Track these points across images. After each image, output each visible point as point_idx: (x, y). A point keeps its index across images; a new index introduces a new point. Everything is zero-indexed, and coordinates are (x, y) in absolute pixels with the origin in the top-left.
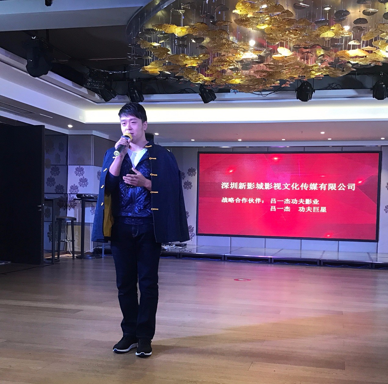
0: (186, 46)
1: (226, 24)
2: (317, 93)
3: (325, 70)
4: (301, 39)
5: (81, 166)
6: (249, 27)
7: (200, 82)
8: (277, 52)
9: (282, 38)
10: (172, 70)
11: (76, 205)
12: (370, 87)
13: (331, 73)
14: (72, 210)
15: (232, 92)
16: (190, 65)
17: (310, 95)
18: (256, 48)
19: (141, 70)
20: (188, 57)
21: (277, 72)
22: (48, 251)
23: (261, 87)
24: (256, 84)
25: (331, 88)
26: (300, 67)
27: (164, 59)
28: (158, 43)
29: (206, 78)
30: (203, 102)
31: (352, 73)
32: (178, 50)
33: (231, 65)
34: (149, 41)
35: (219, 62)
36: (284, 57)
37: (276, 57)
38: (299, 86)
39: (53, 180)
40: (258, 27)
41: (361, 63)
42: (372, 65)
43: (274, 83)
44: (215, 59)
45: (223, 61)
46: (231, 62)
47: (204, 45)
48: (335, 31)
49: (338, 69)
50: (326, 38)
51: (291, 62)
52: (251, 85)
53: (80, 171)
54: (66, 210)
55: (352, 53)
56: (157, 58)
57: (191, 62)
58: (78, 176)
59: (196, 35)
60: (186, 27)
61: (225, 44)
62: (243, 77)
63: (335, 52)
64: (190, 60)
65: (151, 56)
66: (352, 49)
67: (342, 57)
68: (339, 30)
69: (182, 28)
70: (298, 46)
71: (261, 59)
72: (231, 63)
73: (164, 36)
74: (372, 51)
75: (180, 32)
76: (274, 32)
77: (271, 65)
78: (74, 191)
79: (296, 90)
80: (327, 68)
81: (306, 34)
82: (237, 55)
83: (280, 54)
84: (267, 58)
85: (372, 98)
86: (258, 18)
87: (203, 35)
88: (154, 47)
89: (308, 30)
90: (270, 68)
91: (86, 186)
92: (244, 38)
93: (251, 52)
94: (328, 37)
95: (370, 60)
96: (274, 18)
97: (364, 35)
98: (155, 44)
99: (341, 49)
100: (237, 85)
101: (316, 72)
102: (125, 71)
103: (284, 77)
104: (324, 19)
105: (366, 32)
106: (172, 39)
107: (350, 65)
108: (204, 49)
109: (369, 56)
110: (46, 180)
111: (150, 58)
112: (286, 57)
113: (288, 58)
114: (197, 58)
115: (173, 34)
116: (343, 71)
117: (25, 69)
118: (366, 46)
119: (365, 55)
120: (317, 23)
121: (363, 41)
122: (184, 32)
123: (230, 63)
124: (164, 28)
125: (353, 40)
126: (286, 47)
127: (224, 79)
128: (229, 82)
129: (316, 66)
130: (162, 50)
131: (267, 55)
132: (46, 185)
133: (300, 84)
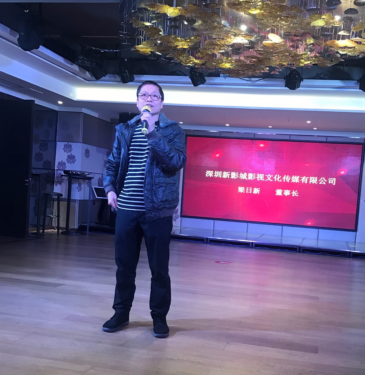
0: (178, 27)
1: (219, 7)
2: (305, 82)
3: (314, 59)
4: (291, 26)
5: (70, 143)
6: (241, 11)
7: (191, 65)
8: (268, 38)
9: (273, 24)
10: (163, 51)
11: (63, 181)
12: (357, 79)
13: (320, 62)
14: (59, 186)
15: (222, 77)
16: (181, 47)
17: (298, 83)
18: (247, 33)
19: (132, 50)
20: (179, 38)
21: (267, 58)
22: (34, 226)
23: (250, 73)
24: (246, 70)
25: (319, 78)
26: (289, 54)
27: (155, 40)
28: (151, 23)
29: (196, 61)
30: (193, 85)
31: (341, 64)
32: (170, 31)
33: (222, 49)
34: (141, 20)
35: (210, 45)
36: (274, 44)
37: (267, 43)
38: (288, 74)
39: (42, 155)
40: (250, 12)
41: (349, 53)
42: (360, 57)
43: (263, 70)
44: (206, 42)
45: (214, 45)
46: (222, 45)
47: (195, 27)
48: (325, 20)
49: (327, 59)
50: (317, 26)
51: (281, 49)
52: (240, 71)
53: (68, 148)
54: (53, 185)
55: (341, 43)
56: (148, 38)
57: (182, 44)
58: (66, 153)
59: (189, 16)
60: (178, 7)
61: (216, 27)
62: (233, 61)
63: (325, 41)
64: (181, 41)
65: (142, 36)
66: (342, 39)
67: (331, 47)
68: (330, 19)
69: (174, 9)
70: (288, 34)
71: (252, 45)
72: (222, 47)
73: (156, 16)
74: (361, 42)
75: (172, 13)
76: (266, 18)
77: (261, 51)
78: (62, 167)
79: (285, 78)
80: (315, 57)
81: (297, 21)
82: (228, 39)
83: (270, 40)
84: (257, 44)
85: (359, 90)
86: (250, 2)
87: (195, 17)
88: (147, 26)
89: (299, 17)
90: (260, 54)
91: (74, 163)
92: (235, 22)
93: (242, 36)
94: (319, 26)
95: (358, 52)
96: (267, 3)
97: (354, 26)
98: (148, 24)
99: (331, 39)
100: (227, 69)
101: (305, 61)
102: (116, 50)
103: (273, 65)
104: (315, 7)
105: (356, 23)
106: (164, 20)
107: (339, 56)
108: (195, 31)
109: (357, 47)
110: (34, 155)
111: (142, 38)
112: (276, 44)
113: (278, 44)
114: (188, 40)
115: (165, 15)
116: (332, 61)
117: (17, 42)
118: (356, 37)
119: (354, 46)
120: (308, 10)
121: (353, 32)
122: (176, 13)
123: (220, 46)
124: (156, 8)
125: (342, 30)
126: (277, 34)
127: (215, 62)
128: (219, 66)
129: (305, 54)
130: (154, 30)
131: (258, 40)
132: (33, 160)
133: (289, 72)
